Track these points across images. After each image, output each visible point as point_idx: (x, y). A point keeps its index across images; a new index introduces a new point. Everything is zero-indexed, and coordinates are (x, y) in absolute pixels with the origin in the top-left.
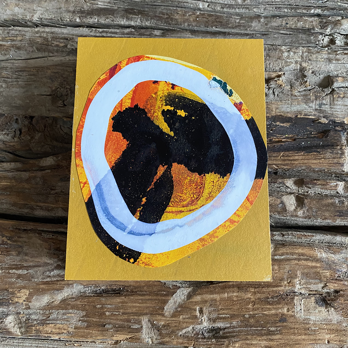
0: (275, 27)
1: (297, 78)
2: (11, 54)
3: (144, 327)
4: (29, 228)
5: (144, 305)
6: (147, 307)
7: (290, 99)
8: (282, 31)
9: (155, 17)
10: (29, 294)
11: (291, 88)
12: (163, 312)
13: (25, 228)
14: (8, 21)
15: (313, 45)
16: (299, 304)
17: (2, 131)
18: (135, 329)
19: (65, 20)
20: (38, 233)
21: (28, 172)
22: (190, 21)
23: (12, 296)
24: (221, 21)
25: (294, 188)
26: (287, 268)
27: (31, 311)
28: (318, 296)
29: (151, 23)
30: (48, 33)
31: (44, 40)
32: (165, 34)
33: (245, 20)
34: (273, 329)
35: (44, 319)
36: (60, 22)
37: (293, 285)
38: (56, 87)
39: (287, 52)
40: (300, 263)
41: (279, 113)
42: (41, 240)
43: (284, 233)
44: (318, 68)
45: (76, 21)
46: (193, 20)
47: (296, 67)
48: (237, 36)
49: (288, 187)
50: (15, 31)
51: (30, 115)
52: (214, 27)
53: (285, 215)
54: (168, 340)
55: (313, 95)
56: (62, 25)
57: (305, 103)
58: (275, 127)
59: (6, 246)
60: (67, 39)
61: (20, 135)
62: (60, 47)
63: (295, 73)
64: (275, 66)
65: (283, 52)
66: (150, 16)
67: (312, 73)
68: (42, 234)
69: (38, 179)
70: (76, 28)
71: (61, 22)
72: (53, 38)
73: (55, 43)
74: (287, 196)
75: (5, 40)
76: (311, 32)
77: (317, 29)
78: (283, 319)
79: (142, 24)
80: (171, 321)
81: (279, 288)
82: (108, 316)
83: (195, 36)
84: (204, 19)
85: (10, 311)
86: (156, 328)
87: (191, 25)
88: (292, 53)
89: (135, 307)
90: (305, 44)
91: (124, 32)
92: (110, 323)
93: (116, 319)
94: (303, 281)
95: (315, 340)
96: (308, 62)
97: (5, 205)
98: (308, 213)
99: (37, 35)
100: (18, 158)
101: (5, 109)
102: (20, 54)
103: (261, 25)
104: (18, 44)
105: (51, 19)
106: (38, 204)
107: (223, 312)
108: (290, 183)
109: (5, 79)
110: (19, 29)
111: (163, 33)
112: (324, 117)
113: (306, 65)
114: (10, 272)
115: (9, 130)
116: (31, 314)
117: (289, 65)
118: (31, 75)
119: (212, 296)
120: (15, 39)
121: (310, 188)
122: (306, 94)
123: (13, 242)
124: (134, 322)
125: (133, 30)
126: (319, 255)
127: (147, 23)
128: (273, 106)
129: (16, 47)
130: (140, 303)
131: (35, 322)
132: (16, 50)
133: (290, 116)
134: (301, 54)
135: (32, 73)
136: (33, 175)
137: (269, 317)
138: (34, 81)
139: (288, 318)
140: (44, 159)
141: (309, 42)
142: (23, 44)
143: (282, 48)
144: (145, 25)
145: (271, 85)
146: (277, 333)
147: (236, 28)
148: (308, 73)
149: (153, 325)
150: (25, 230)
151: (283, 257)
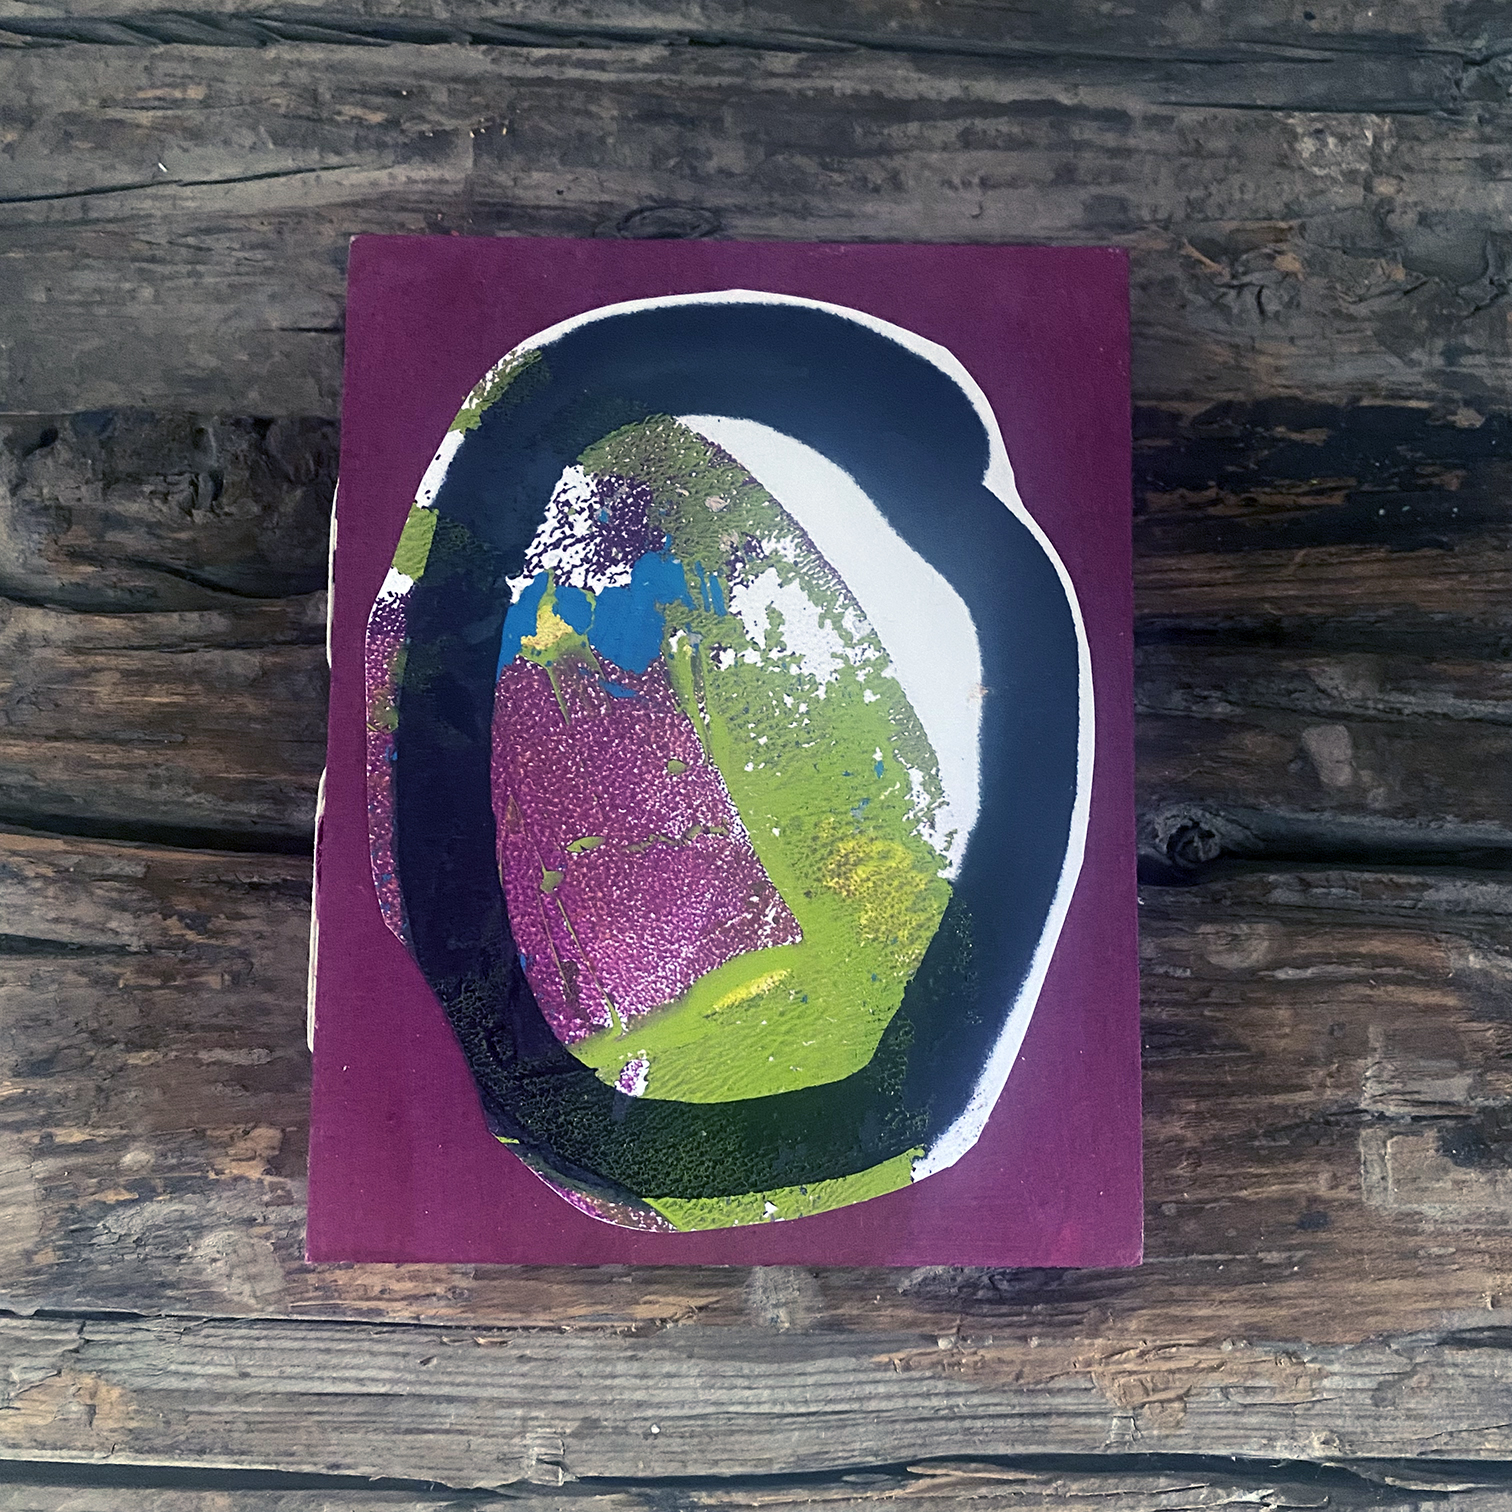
0: (1263, 34)
1: (1356, 246)
2: (163, 158)
4: (271, 878)
7: (1328, 332)
8: (1288, 48)
10: (284, 1142)
11: (1333, 287)
13: (255, 880)
15: (1418, 105)
16: (1375, 1157)
17: (141, 482)
19: (385, 12)
21: (256, 652)
22: (909, 10)
23: (215, 1151)
25: (1348, 696)
26: (1328, 1014)
27: (296, 1213)
28: (1450, 1123)
29: (749, 22)
30: (312, 66)
31: (301, 96)
32: (807, 68)
33: (1136, 6)
34: (1273, 1257)
36: (359, 20)
37: (1350, 1084)
39: (1310, 135)
40: (1379, 996)
41: (1285, 390)
43: (1311, 877)
44: (1441, 200)
45: (430, 18)
47: (1348, 200)
48: (1106, 69)
49: (1323, 691)
50: (177, 64)
51: (254, 413)
52: (1007, 37)
53: (1315, 806)
54: (855, 1312)
55: (1420, 313)
56: (367, 33)
57: (1392, 347)
58: (1268, 449)
59: (181, 954)
60: (397, 94)
61: (215, 497)
62: (370, 127)
63: (1349, 223)
64: (1264, 196)
65: (1295, 136)
67: (1419, 222)
69: (301, 679)
70: (429, 47)
71: (367, 22)
72: (339, 88)
73: (350, 111)
74: (1322, 727)
75: (136, 100)
76: (1411, 50)
77: (1433, 39)
78: (1314, 1217)
79: (710, 27)
81: (1298, 1097)
85: (210, 1213)
87: (910, 27)
88: (1331, 141)
90: (1386, 101)
91: (634, 60)
94: (1390, 1068)
95: (1440, 1294)
96: (1398, 176)
97: (165, 786)
98: (1405, 797)
99: (270, 78)
100: (210, 592)
102: (202, 157)
103: (1205, 24)
104: (196, 117)
105: (325, 9)
106: (305, 779)
108: (1330, 675)
109: (143, 265)
110: (194, 54)
111: (800, 64)
112: (1467, 403)
113: (1392, 191)
114: (199, 1059)
115: (170, 479)
116: (295, 1225)
117: (1323, 191)
118: (253, 247)
120: (178, 94)
122: (1394, 307)
123: (209, 938)
126: (1455, 962)
127: (728, 23)
128: (1261, 359)
129: (185, 129)
132: (183, 144)
133: (1329, 400)
134: (1369, 144)
135: (254, 238)
136: (277, 660)
137: (1259, 1211)
138: (267, 271)
139: (1333, 1214)
140: (317, 594)
141: (1403, 93)
142: (212, 119)
143: (1291, 121)
144: (721, 29)
145: (1250, 273)
146: (1292, 1274)
147: (1100, 38)
148: (1404, 223)
150: (254, 887)
151: (1310, 971)
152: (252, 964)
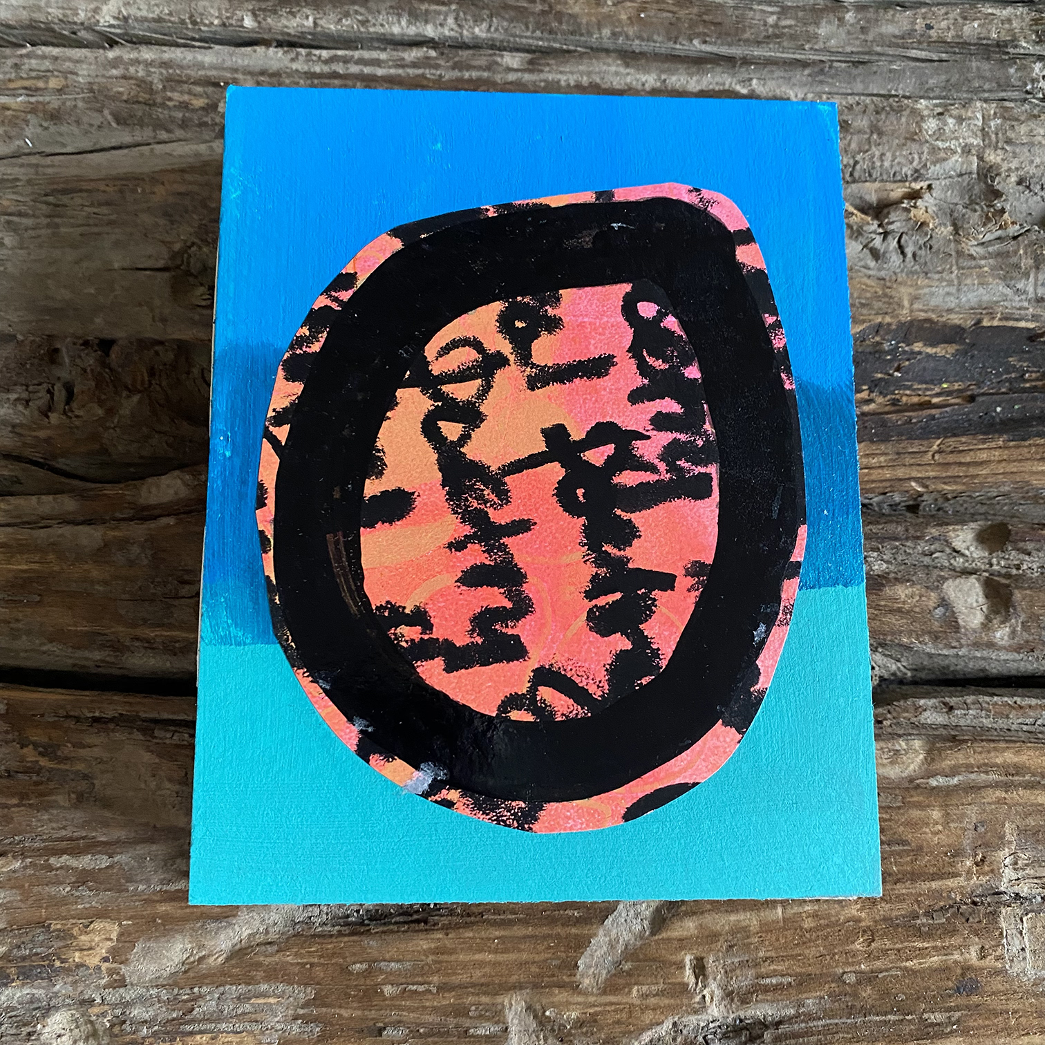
0: (893, 40)
1: (972, 202)
2: (30, 136)
3: (513, 1029)
4: (110, 713)
5: (512, 957)
6: (522, 964)
7: (954, 268)
8: (914, 51)
9: (503, 8)
10: (121, 935)
11: (957, 233)
12: (573, 979)
13: (97, 714)
14: (15, 28)
15: (1016, 95)
16: (1014, 931)
17: (8, 391)
18: (481, 1036)
19: (207, 22)
20: (144, 731)
21: (99, 527)
22: (619, 21)
23: (61, 944)
24: (719, 20)
25: (977, 554)
26: (972, 814)
27: (128, 995)
29: (492, 29)
30: (148, 64)
31: (139, 86)
32: (539, 64)
33: (797, 19)
34: (936, 1017)
35: (174, 1019)
36: (187, 29)
37: (992, 871)
38: (185, 241)
39: (934, 117)
40: (1012, 798)
41: (923, 314)
42: (151, 751)
43: (953, 701)
44: (1036, 167)
45: (242, 26)
46: (629, 18)
47: (965, 166)
48: (774, 68)
49: (958, 552)
50: (38, 61)
51: (102, 336)
52: (696, 42)
53: (954, 644)
55: (1026, 253)
56: (193, 39)
57: (1004, 279)
58: (908, 360)
59: (35, 778)
60: (216, 85)
61: (68, 403)
62: (193, 110)
63: (965, 184)
64: (899, 163)
65: (922, 118)
66: (488, 9)
67: (1019, 183)
68: (157, 733)
69: (136, 550)
70: (243, 49)
71: (193, 30)
72: (169, 79)
73: (177, 97)
74: (958, 580)
75: (8, 89)
76: (1008, 53)
77: (1025, 45)
78: (967, 982)
79: (461, 34)
80: (600, 1005)
81: (951, 883)
82: (392, 998)
83: (638, 70)
84: (665, 14)
85: (56, 995)
86: (553, 1030)
87: (620, 34)
88: (951, 121)
89: (482, 964)
90: (990, 91)
91: (403, 59)
92: (399, 1022)
93: (418, 1008)
94: (1024, 857)
96: (1003, 149)
97: (24, 638)
98: (1026, 636)
99: (114, 72)
100: (63, 479)
101: (14, 317)
102: (61, 134)
103: (849, 33)
104: (54, 102)
105: (159, 20)
106: (139, 632)
107: (772, 968)
108: (964, 538)
109: (11, 218)
110: (54, 53)
111: (531, 62)
113: (999, 159)
114: (50, 865)
115: (31, 388)
116: (128, 1004)
117: (945, 160)
118: (100, 205)
119: (733, 918)
120: (41, 84)
121: (1029, 554)
122: (1005, 249)
123: (59, 763)
124: (481, 1016)
125: (433, 53)
127: (477, 30)
128: (903, 289)
129: (45, 112)
130: (496, 952)
131: (145, 1030)
132: (45, 124)
133: (957, 322)
134: (980, 123)
135: (102, 197)
136: (116, 533)
137: (923, 979)
138: (110, 223)
139: (982, 981)
140: (150, 480)
141: (1004, 85)
142: (68, 104)
143: (919, 106)
144: (470, 36)
145: (893, 222)
146: (951, 1032)
147: (768, 43)
148: (1008, 184)
149: (542, 1021)
150: (96, 720)
151: (956, 779)
152: (93, 784)
